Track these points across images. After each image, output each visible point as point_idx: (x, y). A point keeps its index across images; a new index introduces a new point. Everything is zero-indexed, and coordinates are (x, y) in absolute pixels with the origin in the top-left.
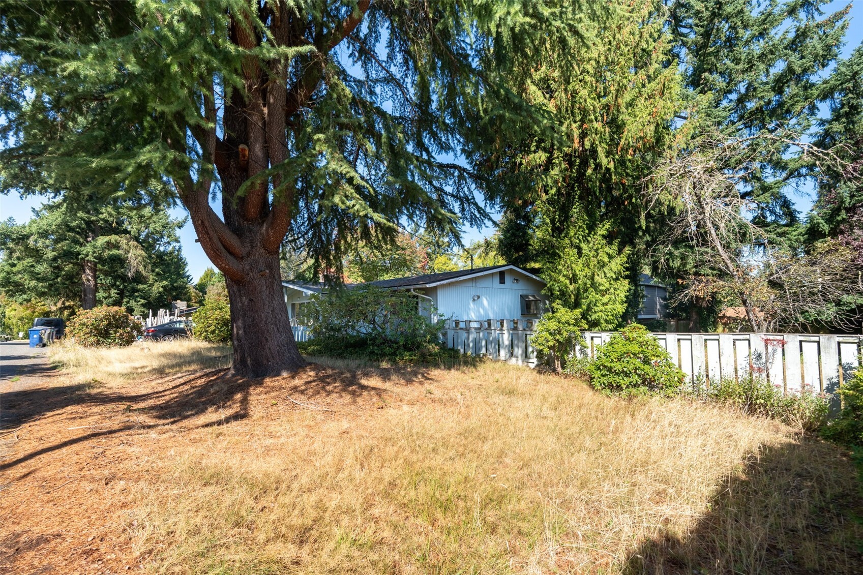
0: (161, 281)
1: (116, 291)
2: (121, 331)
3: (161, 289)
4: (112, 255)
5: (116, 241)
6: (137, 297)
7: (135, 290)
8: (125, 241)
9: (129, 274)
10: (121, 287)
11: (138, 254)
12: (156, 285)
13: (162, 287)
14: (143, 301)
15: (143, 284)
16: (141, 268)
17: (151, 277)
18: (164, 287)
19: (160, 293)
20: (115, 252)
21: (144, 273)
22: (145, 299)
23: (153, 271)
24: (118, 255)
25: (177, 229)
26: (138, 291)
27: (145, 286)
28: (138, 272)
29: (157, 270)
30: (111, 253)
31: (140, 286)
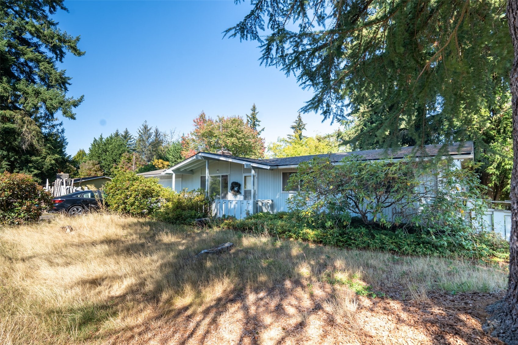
0: (53, 154)
1: (7, 163)
2: (28, 203)
3: (53, 162)
4: (6, 128)
5: (10, 115)
6: (31, 167)
7: (28, 161)
8: (20, 116)
9: (24, 147)
10: (12, 159)
11: (32, 128)
12: (48, 157)
13: (54, 160)
14: (36, 171)
15: (36, 156)
16: (35, 142)
17: (44, 150)
18: (56, 160)
19: (51, 164)
20: (9, 125)
21: (38, 147)
22: (38, 169)
23: (45, 145)
24: (13, 129)
25: (73, 108)
26: (31, 162)
27: (38, 158)
28: (31, 145)
29: (48, 145)
30: (6, 126)
31: (34, 158)
